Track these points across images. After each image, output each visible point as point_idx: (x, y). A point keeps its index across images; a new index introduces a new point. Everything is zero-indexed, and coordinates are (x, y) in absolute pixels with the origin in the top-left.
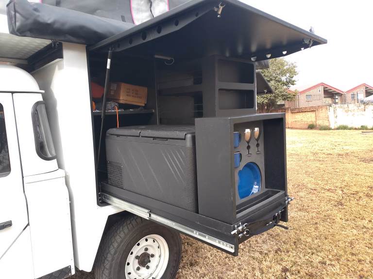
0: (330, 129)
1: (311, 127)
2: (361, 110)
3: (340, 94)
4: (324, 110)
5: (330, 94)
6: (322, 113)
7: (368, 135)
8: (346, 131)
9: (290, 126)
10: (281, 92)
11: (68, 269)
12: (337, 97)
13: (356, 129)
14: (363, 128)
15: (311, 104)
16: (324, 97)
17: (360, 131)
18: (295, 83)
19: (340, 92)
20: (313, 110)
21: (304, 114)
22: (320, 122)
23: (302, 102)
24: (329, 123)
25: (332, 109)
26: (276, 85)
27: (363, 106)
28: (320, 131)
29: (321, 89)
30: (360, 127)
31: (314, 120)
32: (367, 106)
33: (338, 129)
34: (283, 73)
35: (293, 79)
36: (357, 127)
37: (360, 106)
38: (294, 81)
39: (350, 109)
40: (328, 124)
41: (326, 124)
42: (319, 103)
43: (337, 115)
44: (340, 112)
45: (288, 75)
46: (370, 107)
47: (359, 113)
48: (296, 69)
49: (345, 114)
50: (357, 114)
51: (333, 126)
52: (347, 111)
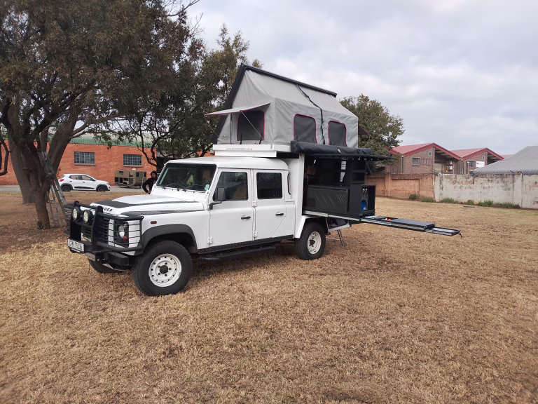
0: (435, 202)
1: (413, 198)
2: (470, 183)
3: (455, 160)
4: (429, 179)
5: (443, 157)
6: (426, 182)
7: (468, 209)
8: (449, 204)
9: (389, 195)
10: (381, 154)
13: (462, 203)
14: (470, 203)
15: (418, 171)
16: (435, 162)
17: (462, 206)
18: (398, 144)
20: (417, 178)
21: (406, 182)
22: (423, 193)
23: (408, 166)
24: (434, 195)
25: (438, 179)
26: (376, 145)
27: (471, 178)
28: (421, 203)
29: (432, 151)
30: (465, 199)
31: (417, 190)
32: (476, 179)
33: (441, 202)
34: (386, 132)
35: (396, 139)
36: (463, 202)
37: (468, 178)
38: (398, 142)
39: (458, 180)
40: (432, 196)
41: (430, 195)
42: (426, 169)
43: (446, 186)
44: (446, 183)
45: (390, 133)
46: (479, 180)
47: (467, 186)
48: (400, 127)
49: (452, 186)
50: (464, 186)
51: (437, 198)
52: (454, 183)
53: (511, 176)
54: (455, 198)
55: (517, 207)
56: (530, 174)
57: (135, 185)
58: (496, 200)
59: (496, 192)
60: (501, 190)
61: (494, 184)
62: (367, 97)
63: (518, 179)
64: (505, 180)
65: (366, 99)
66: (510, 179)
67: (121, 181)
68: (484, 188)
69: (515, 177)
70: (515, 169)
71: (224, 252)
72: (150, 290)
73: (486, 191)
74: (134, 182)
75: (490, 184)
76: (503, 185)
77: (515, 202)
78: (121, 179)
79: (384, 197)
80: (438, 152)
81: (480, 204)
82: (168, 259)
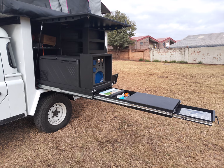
0: (150, 62)
1: (141, 60)
2: (166, 52)
3: (157, 43)
4: (148, 51)
5: (153, 42)
6: (146, 53)
7: (166, 65)
8: (157, 63)
9: (130, 59)
10: (127, 40)
11: (24, 114)
12: (156, 44)
13: (162, 62)
14: (166, 62)
15: (142, 48)
16: (150, 44)
17: (163, 63)
18: (134, 35)
19: (157, 41)
20: (142, 51)
21: (138, 53)
22: (145, 58)
23: (138, 46)
24: (150, 58)
25: (152, 51)
26: (124, 35)
27: (166, 50)
28: (145, 63)
29: (148, 39)
30: (163, 60)
31: (142, 56)
32: (168, 50)
33: (153, 62)
34: (128, 29)
35: (133, 33)
36: (163, 61)
37: (165, 50)
38: (134, 34)
39: (160, 51)
40: (149, 59)
41: (148, 59)
42: (146, 47)
43: (155, 54)
44: (155, 52)
45: (131, 30)
46: (170, 51)
47: (164, 54)
48: (135, 27)
49: (158, 54)
50: (163, 54)
51: (151, 60)
52: (159, 53)
53: (184, 49)
54: (159, 60)
55: (186, 63)
56: (192, 47)
58: (177, 60)
59: (177, 56)
60: (179, 55)
61: (177, 53)
62: (119, 12)
63: (187, 50)
64: (181, 50)
65: (119, 13)
66: (183, 50)
68: (172, 54)
69: (186, 49)
70: (186, 45)
73: (172, 56)
75: (174, 53)
76: (180, 53)
77: (185, 61)
79: (128, 60)
81: (170, 62)
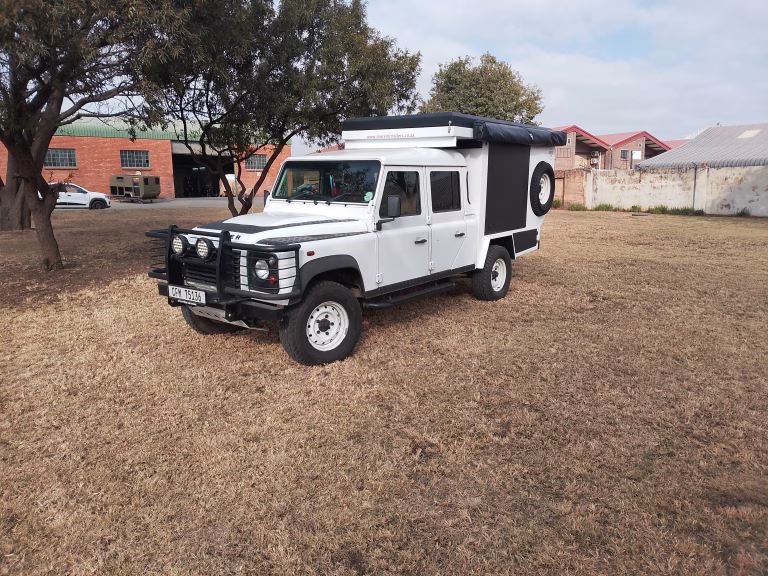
1: (556, 205)
2: (635, 181)
3: (602, 150)
4: (577, 178)
6: (574, 183)
7: (640, 218)
8: (608, 212)
12: (597, 154)
13: (624, 211)
14: (635, 210)
17: (630, 214)
20: (561, 176)
22: (570, 198)
24: (584, 199)
25: (590, 177)
27: (637, 175)
28: (571, 212)
30: (628, 206)
31: (560, 194)
32: (644, 175)
33: (597, 209)
34: (517, 109)
36: (626, 208)
37: (633, 174)
39: (619, 178)
40: (582, 202)
41: (577, 200)
42: (565, 163)
43: (601, 187)
44: (602, 182)
45: (525, 113)
46: (648, 177)
47: (631, 185)
48: (538, 102)
49: (610, 186)
50: (627, 186)
51: (589, 205)
52: (613, 182)
54: (615, 205)
55: (700, 213)
56: (718, 166)
57: (144, 198)
58: (671, 205)
59: (672, 194)
60: (678, 190)
61: (670, 182)
62: (493, 58)
63: (702, 175)
64: (685, 175)
65: (493, 61)
66: (691, 173)
67: (121, 192)
68: (654, 188)
69: (698, 170)
70: (699, 160)
71: (394, 295)
72: (309, 357)
73: (657, 192)
74: (142, 194)
75: (663, 182)
76: (680, 182)
77: (697, 207)
78: (121, 189)
80: (580, 138)
81: (650, 211)
82: (329, 309)
